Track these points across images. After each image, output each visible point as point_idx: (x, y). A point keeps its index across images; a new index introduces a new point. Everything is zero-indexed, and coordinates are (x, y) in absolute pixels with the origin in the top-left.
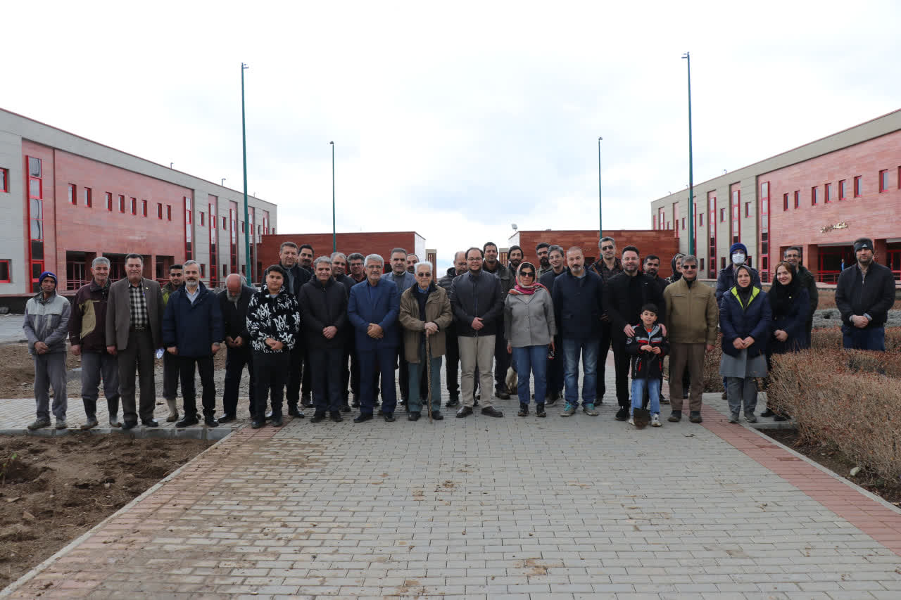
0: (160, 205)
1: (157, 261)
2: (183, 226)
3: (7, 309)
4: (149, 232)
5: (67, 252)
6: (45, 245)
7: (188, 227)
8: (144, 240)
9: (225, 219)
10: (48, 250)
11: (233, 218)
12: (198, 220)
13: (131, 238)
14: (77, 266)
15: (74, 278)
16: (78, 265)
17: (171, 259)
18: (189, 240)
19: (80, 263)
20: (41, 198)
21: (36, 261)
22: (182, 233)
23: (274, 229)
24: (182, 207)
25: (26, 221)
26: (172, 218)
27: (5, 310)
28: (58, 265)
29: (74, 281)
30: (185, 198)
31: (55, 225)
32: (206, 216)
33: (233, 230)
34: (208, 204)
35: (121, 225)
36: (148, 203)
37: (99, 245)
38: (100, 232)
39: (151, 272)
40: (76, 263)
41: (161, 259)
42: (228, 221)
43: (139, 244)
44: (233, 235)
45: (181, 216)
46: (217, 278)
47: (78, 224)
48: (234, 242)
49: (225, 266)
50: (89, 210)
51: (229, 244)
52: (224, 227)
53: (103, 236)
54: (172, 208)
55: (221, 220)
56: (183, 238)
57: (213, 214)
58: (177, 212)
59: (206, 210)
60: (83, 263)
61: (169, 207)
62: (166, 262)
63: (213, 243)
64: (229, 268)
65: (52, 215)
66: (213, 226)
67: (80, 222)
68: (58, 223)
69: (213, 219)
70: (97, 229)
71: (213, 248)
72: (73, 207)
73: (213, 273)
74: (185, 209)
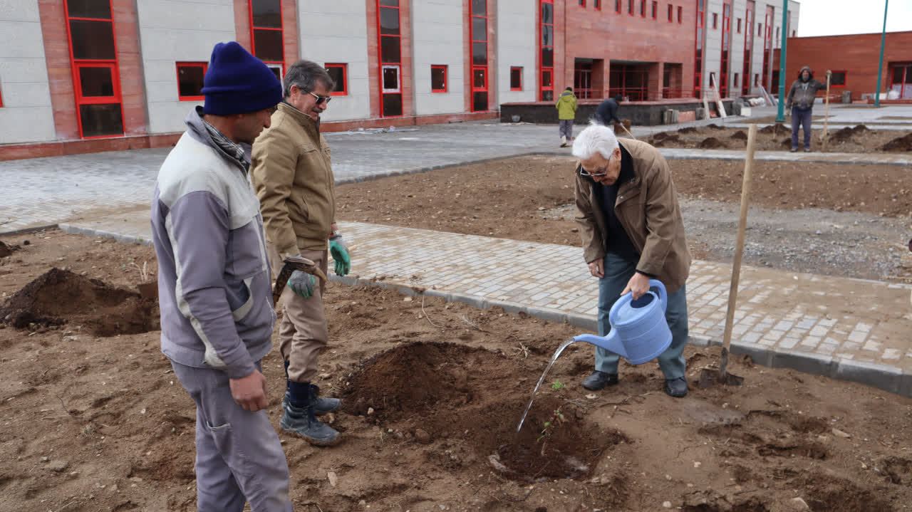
0: (670, 6)
1: (664, 69)
2: (694, 29)
3: (519, 118)
4: (658, 37)
5: (576, 59)
6: (556, 51)
8: (653, 46)
9: (739, 20)
10: (558, 57)
11: (749, 19)
12: (710, 24)
13: (638, 44)
14: (584, 74)
15: (580, 87)
17: (679, 66)
18: (699, 47)
19: (586, 71)
20: (552, 1)
21: (547, 68)
22: (692, 38)
23: (794, 32)
24: (693, 8)
25: (538, 27)
26: (683, 21)
27: (517, 119)
28: (567, 72)
29: (580, 90)
31: (565, 31)
32: (720, 18)
33: (748, 33)
34: (722, 3)
35: (630, 30)
36: (658, 5)
37: (607, 51)
38: (607, 38)
39: (657, 81)
40: (583, 71)
41: (669, 66)
42: (743, 22)
43: (647, 51)
44: (748, 39)
45: (692, 19)
46: (727, 87)
47: (587, 29)
48: (748, 48)
49: (736, 75)
50: (597, 14)
51: (743, 50)
52: (739, 30)
53: (611, 42)
54: (683, 9)
55: (735, 22)
56: (694, 43)
57: (727, 15)
58: (689, 13)
59: (719, 11)
60: (589, 71)
61: (680, 9)
62: (674, 70)
63: (725, 49)
64: (740, 77)
65: (562, 20)
66: (727, 30)
67: (589, 27)
68: (567, 28)
69: (727, 20)
70: (606, 34)
71: (725, 55)
72: (581, 10)
73: (723, 82)
74: (697, 12)
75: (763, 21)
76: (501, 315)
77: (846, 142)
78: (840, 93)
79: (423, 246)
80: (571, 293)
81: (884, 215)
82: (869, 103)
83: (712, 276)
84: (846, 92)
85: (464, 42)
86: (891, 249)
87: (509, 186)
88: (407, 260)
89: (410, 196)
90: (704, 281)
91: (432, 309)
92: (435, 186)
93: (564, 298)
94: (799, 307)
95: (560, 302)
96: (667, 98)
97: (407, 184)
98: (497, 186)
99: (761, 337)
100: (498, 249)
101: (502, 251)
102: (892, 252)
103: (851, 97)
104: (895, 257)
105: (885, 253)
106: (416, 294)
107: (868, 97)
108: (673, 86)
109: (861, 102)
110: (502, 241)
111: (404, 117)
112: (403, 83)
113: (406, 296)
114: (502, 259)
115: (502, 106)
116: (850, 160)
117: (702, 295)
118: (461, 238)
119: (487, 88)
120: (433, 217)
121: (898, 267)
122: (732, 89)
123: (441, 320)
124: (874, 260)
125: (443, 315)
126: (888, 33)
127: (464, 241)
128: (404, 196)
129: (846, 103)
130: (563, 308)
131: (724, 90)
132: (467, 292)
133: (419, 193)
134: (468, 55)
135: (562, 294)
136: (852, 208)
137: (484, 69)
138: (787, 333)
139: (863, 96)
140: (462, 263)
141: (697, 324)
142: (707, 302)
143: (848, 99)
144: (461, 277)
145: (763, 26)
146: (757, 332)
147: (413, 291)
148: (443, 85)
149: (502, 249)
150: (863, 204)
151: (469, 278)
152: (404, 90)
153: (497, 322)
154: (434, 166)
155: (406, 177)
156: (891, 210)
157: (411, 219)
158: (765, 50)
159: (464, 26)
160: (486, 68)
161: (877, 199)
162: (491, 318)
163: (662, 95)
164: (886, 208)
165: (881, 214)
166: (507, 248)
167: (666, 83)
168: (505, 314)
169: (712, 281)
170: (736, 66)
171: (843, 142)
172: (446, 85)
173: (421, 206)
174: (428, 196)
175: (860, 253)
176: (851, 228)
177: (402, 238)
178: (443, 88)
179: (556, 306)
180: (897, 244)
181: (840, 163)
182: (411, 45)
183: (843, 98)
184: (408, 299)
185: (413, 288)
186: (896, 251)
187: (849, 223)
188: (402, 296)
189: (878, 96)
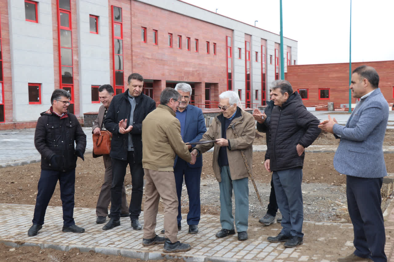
0: (208, 43)
1: (206, 87)
2: (225, 59)
4: (200, 64)
6: (125, 74)
7: (229, 60)
8: (196, 71)
9: (257, 53)
11: (264, 52)
12: (236, 55)
13: (186, 69)
14: (147, 91)
16: (148, 89)
17: (215, 85)
18: (230, 71)
19: (149, 88)
20: (122, 38)
21: (119, 86)
22: (225, 65)
23: (295, 61)
24: (224, 44)
25: (112, 56)
26: (217, 53)
30: (227, 37)
31: (132, 59)
32: (243, 51)
33: (263, 62)
34: (244, 42)
35: (179, 59)
36: (199, 41)
37: (163, 75)
38: (164, 65)
39: (201, 96)
40: (147, 88)
41: (208, 85)
42: (259, 54)
43: (193, 75)
44: (264, 66)
45: (224, 51)
46: (251, 100)
47: (148, 59)
48: (264, 72)
49: (257, 91)
50: (156, 47)
51: (260, 74)
52: (257, 60)
53: (166, 67)
54: (217, 45)
55: (254, 54)
56: (226, 69)
57: (248, 49)
58: (221, 48)
59: (243, 46)
60: (151, 88)
61: (215, 44)
62: (212, 87)
63: (248, 73)
64: (260, 93)
65: (130, 52)
66: (248, 59)
67: (150, 57)
68: (134, 58)
69: (248, 53)
70: (162, 62)
71: (248, 77)
72: (144, 45)
73: (248, 96)
74: (227, 46)
75: (273, 54)
76: (78, 254)
77: (321, 137)
78: (327, 104)
79: (23, 215)
80: (124, 238)
81: (334, 185)
82: (345, 110)
83: (214, 224)
84: (330, 103)
85: (55, 66)
86: (332, 205)
87: (88, 174)
88: (13, 225)
89: (13, 183)
90: (208, 227)
91: (30, 254)
92: (32, 175)
93: (119, 241)
94: (261, 237)
95: (117, 243)
96: (208, 108)
97: (9, 174)
98: (80, 173)
99: (235, 255)
100: (78, 214)
101: (81, 215)
102: (332, 207)
103: (333, 106)
104: (333, 209)
105: (329, 207)
106: (18, 246)
107: (345, 106)
108: (212, 99)
109: (341, 110)
110: (81, 209)
111: (6, 123)
112: (5, 97)
113: (12, 247)
114: (80, 220)
115: (85, 114)
116: (321, 150)
117: (206, 234)
118: (52, 209)
119: (73, 101)
120: (31, 196)
121: (334, 215)
122: (254, 101)
123: (37, 260)
124: (320, 212)
125: (38, 257)
126: (353, 63)
127: (54, 211)
128: (7, 183)
129: (330, 111)
130: (119, 246)
131: (249, 102)
132: (55, 241)
133: (20, 180)
134: (58, 75)
135: (118, 239)
136: (316, 181)
137: (71, 87)
138: (250, 251)
139: (342, 105)
140: (53, 224)
141: (199, 250)
142: (208, 237)
143: (332, 108)
144: (52, 233)
145: (273, 58)
146: (234, 252)
147: (16, 244)
148: (38, 99)
149: (81, 214)
150: (322, 178)
151: (57, 233)
152: (5, 102)
153: (75, 258)
154: (32, 160)
155: (8, 169)
156: (339, 181)
157: (13, 198)
158: (276, 73)
159: (54, 55)
160: (73, 86)
161: (331, 174)
162: (71, 257)
163: (204, 106)
164: (336, 180)
165: (333, 184)
166: (84, 213)
167: (207, 97)
168: (80, 253)
169: (213, 226)
170: (256, 84)
171: (320, 138)
172: (40, 99)
173: (21, 190)
174: (27, 182)
175: (314, 208)
176: (312, 193)
177: (8, 211)
178: (38, 101)
179: (114, 246)
180: (336, 202)
181: (314, 152)
182: (10, 68)
183: (328, 107)
184: (12, 250)
185: (16, 242)
186: (335, 206)
187: (311, 190)
188: (7, 248)
189: (350, 106)
